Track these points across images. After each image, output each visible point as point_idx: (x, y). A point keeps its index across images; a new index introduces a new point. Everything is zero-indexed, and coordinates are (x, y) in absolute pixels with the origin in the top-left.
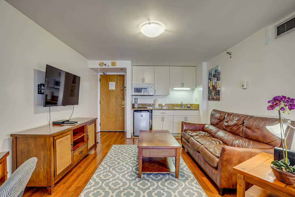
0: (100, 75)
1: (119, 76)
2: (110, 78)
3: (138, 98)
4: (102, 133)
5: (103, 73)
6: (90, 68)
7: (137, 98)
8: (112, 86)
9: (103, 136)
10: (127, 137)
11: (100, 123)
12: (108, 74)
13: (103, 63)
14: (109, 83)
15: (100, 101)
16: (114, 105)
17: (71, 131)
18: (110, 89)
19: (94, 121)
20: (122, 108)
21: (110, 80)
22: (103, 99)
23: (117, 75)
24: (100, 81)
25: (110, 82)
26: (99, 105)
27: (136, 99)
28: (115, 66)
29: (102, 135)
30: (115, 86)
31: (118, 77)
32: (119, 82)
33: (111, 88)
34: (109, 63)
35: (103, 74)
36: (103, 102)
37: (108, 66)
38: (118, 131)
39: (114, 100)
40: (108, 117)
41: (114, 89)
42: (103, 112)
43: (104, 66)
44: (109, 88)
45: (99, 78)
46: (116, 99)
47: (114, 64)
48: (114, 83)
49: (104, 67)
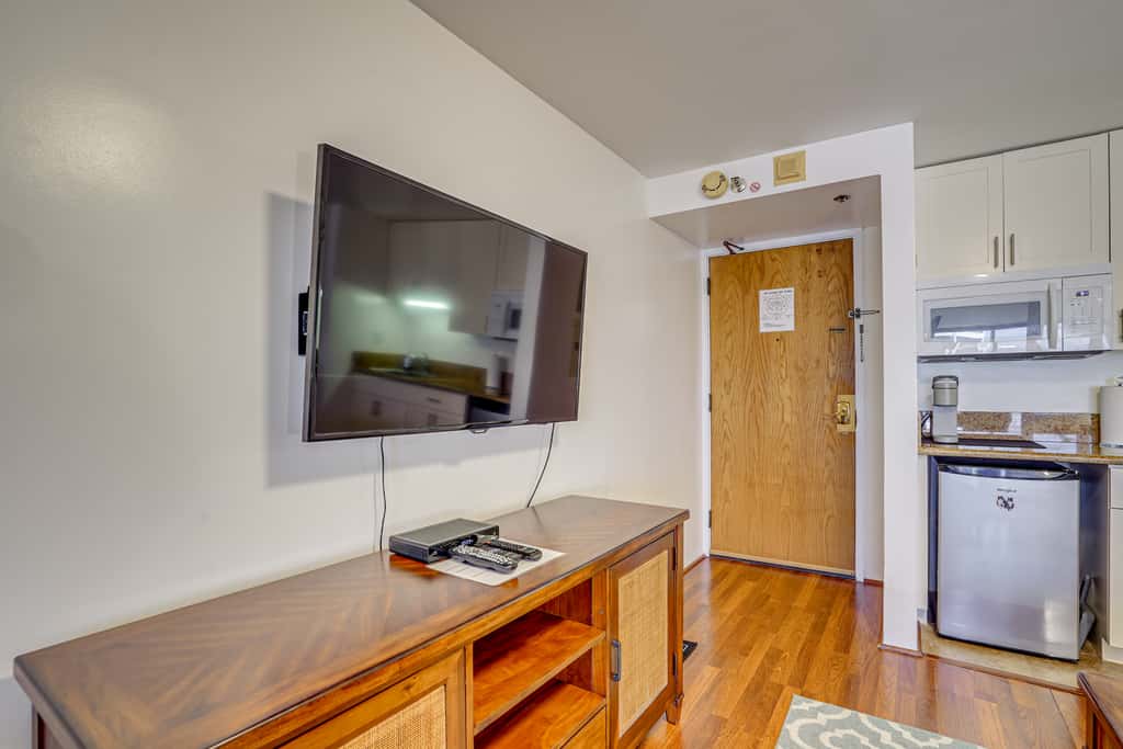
0: (710, 259)
1: (819, 251)
2: (762, 270)
3: (959, 375)
4: (722, 565)
5: (727, 244)
6: (656, 220)
7: (956, 379)
8: (778, 311)
9: (727, 594)
10: (887, 641)
11: (710, 513)
12: (751, 246)
13: (723, 178)
14: (757, 296)
15: (711, 396)
16: (787, 418)
17: (457, 656)
18: (763, 329)
19: (670, 533)
20: (841, 434)
21: (762, 279)
22: (727, 385)
23: (807, 248)
24: (709, 293)
25: (762, 292)
26: (705, 415)
27: (947, 383)
28: (797, 176)
29: (723, 586)
30: (791, 311)
31: (814, 257)
32: (816, 283)
33: (768, 325)
34: (757, 171)
35: (723, 251)
36: (724, 403)
37: (755, 187)
38: (816, 572)
39: (786, 391)
40: (751, 485)
41: (790, 326)
42: (727, 456)
43: (729, 192)
44: (762, 322)
45: (704, 273)
46: (803, 381)
47: (788, 169)
48: (787, 295)
49: (731, 196)
